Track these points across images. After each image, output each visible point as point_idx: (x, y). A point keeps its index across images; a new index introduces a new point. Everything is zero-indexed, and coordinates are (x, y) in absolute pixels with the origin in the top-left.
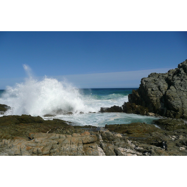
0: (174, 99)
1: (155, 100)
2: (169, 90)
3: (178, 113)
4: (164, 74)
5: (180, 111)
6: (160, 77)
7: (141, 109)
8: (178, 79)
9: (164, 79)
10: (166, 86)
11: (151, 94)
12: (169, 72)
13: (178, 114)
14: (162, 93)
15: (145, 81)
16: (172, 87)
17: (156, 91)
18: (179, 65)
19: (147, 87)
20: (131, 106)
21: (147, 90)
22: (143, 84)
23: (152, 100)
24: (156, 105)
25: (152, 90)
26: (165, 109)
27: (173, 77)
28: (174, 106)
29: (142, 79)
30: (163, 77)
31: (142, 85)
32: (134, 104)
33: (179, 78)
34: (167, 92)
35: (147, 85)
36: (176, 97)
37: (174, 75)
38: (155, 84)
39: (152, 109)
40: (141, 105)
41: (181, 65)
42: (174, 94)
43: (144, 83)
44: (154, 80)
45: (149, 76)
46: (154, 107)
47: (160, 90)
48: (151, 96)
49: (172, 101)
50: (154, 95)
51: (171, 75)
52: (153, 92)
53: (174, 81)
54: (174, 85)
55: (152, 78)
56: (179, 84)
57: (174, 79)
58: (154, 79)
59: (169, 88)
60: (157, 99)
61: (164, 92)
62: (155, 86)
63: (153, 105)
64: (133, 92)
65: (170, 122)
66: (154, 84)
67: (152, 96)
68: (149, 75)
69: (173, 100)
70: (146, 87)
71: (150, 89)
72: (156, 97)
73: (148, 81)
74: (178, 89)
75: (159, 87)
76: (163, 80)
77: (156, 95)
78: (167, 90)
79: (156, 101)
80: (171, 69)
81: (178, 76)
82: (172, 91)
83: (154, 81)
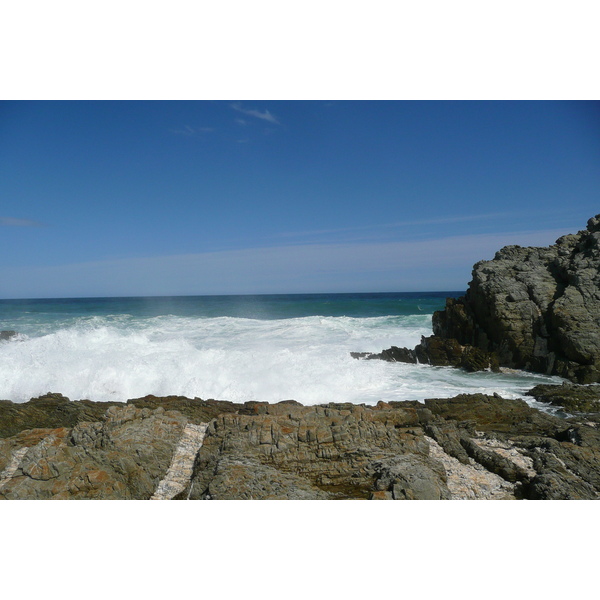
0: (578, 325)
1: (519, 329)
2: (562, 300)
3: (593, 367)
4: (546, 250)
5: (596, 364)
6: (532, 258)
7: (476, 358)
8: (589, 266)
9: (545, 265)
10: (551, 287)
11: (504, 311)
12: (559, 242)
13: (591, 371)
14: (540, 307)
15: (484, 271)
16: (570, 290)
17: (520, 301)
18: (590, 222)
19: (492, 290)
20: (444, 348)
21: (494, 299)
22: (480, 282)
23: (509, 328)
24: (521, 344)
25: (510, 299)
26: (552, 356)
27: (572, 258)
28: (579, 346)
29: (476, 266)
30: (541, 258)
31: (475, 283)
32: (454, 341)
33: (592, 263)
34: (556, 305)
35: (493, 283)
36: (584, 321)
37: (576, 251)
38: (518, 280)
39: (510, 358)
40: (476, 345)
41: (596, 222)
42: (578, 311)
43: (484, 278)
44: (514, 268)
45: (498, 257)
46: (517, 352)
47: (532, 298)
48: (506, 319)
49: (570, 333)
50: (516, 313)
51: (568, 252)
52: (510, 305)
53: (578, 272)
54: (578, 282)
55: (506, 261)
56: (593, 280)
57: (578, 265)
58: (513, 263)
59: (560, 293)
60: (525, 326)
61: (545, 304)
62: (517, 286)
63: (512, 344)
64: (448, 305)
65: (567, 395)
66: (514, 280)
67: (510, 317)
68: (497, 254)
69: (574, 328)
70: (488, 289)
71: (501, 297)
72: (522, 320)
73: (494, 272)
74: (588, 295)
75: (530, 290)
76: (543, 269)
77: (521, 314)
78: (555, 297)
79: (523, 332)
80: (566, 233)
81: (588, 254)
82: (571, 301)
83: (513, 272)
